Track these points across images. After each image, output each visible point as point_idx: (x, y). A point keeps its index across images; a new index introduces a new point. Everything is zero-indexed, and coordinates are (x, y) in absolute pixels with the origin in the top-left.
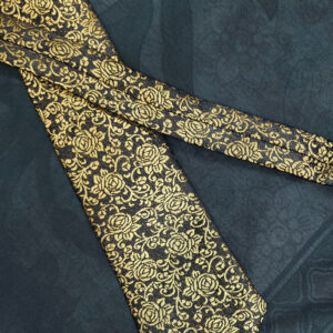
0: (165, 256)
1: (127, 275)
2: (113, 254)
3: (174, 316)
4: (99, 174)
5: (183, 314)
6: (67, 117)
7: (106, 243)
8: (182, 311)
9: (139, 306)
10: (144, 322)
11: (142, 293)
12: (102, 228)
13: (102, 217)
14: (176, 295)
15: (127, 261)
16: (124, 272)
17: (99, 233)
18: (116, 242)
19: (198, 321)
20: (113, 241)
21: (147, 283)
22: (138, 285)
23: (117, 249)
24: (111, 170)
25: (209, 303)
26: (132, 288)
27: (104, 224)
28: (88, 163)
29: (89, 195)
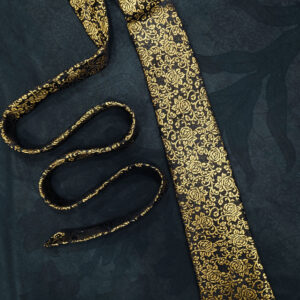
0: (227, 271)
1: (203, 276)
2: (197, 262)
4: (199, 215)
6: (187, 177)
7: (194, 255)
13: (195, 240)
15: (204, 268)
16: (201, 274)
17: (191, 248)
20: (198, 255)
22: (208, 284)
23: (199, 260)
24: (207, 214)
26: (204, 285)
27: (195, 244)
28: (194, 207)
29: (191, 225)
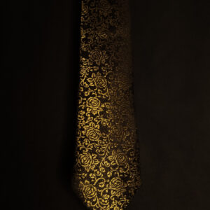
0: (107, 133)
1: (83, 132)
2: (81, 117)
3: (97, 167)
4: (96, 74)
5: (103, 168)
6: (94, 39)
7: (81, 109)
8: (102, 166)
9: (81, 152)
10: (79, 162)
11: (86, 146)
12: (83, 101)
13: (86, 95)
14: (103, 156)
15: (87, 124)
16: (82, 129)
17: (80, 102)
18: (86, 112)
19: (109, 176)
20: (85, 110)
21: (91, 142)
22: (86, 140)
23: (85, 115)
25: (119, 170)
26: (82, 140)
27: (85, 99)
28: (93, 66)
29: (86, 81)
